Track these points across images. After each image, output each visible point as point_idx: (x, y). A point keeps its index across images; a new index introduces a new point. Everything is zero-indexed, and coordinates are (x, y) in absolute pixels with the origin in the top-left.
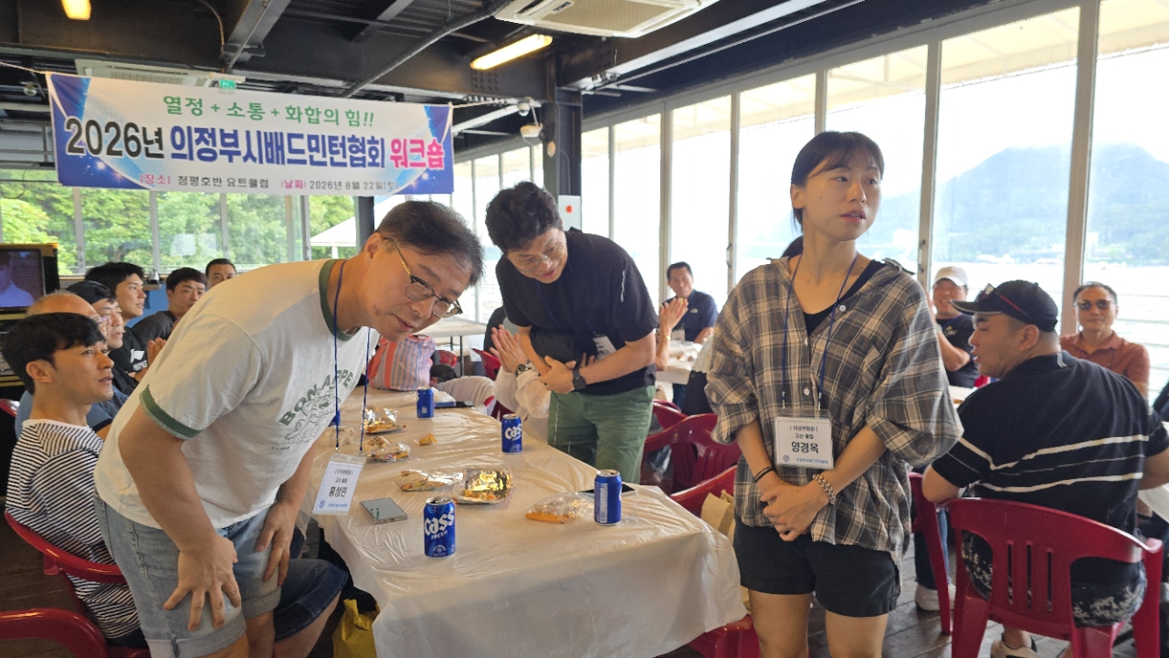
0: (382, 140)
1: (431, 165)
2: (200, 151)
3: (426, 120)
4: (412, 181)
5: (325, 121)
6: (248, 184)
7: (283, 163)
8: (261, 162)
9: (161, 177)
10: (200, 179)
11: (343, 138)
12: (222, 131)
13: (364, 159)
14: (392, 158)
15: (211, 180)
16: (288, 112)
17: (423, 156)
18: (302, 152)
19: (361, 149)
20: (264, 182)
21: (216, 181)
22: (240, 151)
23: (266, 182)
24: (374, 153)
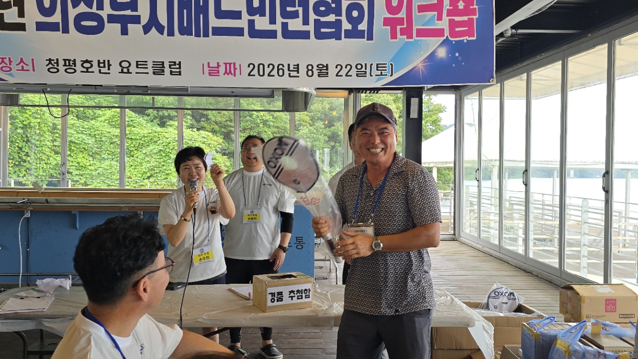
1: (453, 33)
2: (80, 18)
4: (417, 62)
6: (150, 70)
7: (206, 35)
8: (171, 33)
9: (22, 61)
10: (79, 63)
13: (339, 22)
14: (386, 22)
15: (95, 64)
17: (440, 18)
18: (237, 15)
19: (334, 7)
20: (175, 65)
21: (102, 65)
22: (139, 16)
23: (177, 66)
24: (355, 14)
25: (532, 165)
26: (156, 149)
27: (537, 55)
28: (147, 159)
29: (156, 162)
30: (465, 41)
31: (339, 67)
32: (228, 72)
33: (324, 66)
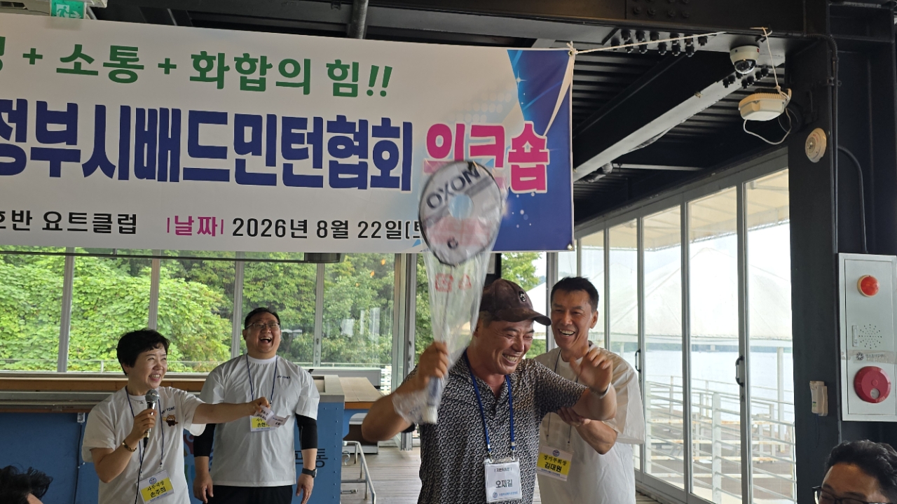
0: (408, 127)
1: (516, 184)
3: (512, 85)
5: (278, 84)
6: (90, 226)
7: (175, 178)
8: (124, 175)
11: (318, 121)
12: (41, 106)
13: (364, 166)
14: (429, 167)
15: (8, 216)
16: (196, 66)
17: (499, 163)
19: (356, 146)
20: (127, 219)
21: (18, 218)
22: (79, 152)
23: (131, 221)
24: (386, 155)
25: (647, 340)
26: (122, 308)
27: (649, 195)
28: (108, 323)
29: (122, 326)
30: (533, 195)
31: (363, 226)
32: (204, 229)
33: (341, 224)
